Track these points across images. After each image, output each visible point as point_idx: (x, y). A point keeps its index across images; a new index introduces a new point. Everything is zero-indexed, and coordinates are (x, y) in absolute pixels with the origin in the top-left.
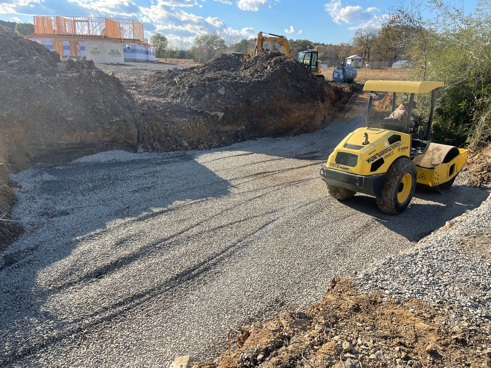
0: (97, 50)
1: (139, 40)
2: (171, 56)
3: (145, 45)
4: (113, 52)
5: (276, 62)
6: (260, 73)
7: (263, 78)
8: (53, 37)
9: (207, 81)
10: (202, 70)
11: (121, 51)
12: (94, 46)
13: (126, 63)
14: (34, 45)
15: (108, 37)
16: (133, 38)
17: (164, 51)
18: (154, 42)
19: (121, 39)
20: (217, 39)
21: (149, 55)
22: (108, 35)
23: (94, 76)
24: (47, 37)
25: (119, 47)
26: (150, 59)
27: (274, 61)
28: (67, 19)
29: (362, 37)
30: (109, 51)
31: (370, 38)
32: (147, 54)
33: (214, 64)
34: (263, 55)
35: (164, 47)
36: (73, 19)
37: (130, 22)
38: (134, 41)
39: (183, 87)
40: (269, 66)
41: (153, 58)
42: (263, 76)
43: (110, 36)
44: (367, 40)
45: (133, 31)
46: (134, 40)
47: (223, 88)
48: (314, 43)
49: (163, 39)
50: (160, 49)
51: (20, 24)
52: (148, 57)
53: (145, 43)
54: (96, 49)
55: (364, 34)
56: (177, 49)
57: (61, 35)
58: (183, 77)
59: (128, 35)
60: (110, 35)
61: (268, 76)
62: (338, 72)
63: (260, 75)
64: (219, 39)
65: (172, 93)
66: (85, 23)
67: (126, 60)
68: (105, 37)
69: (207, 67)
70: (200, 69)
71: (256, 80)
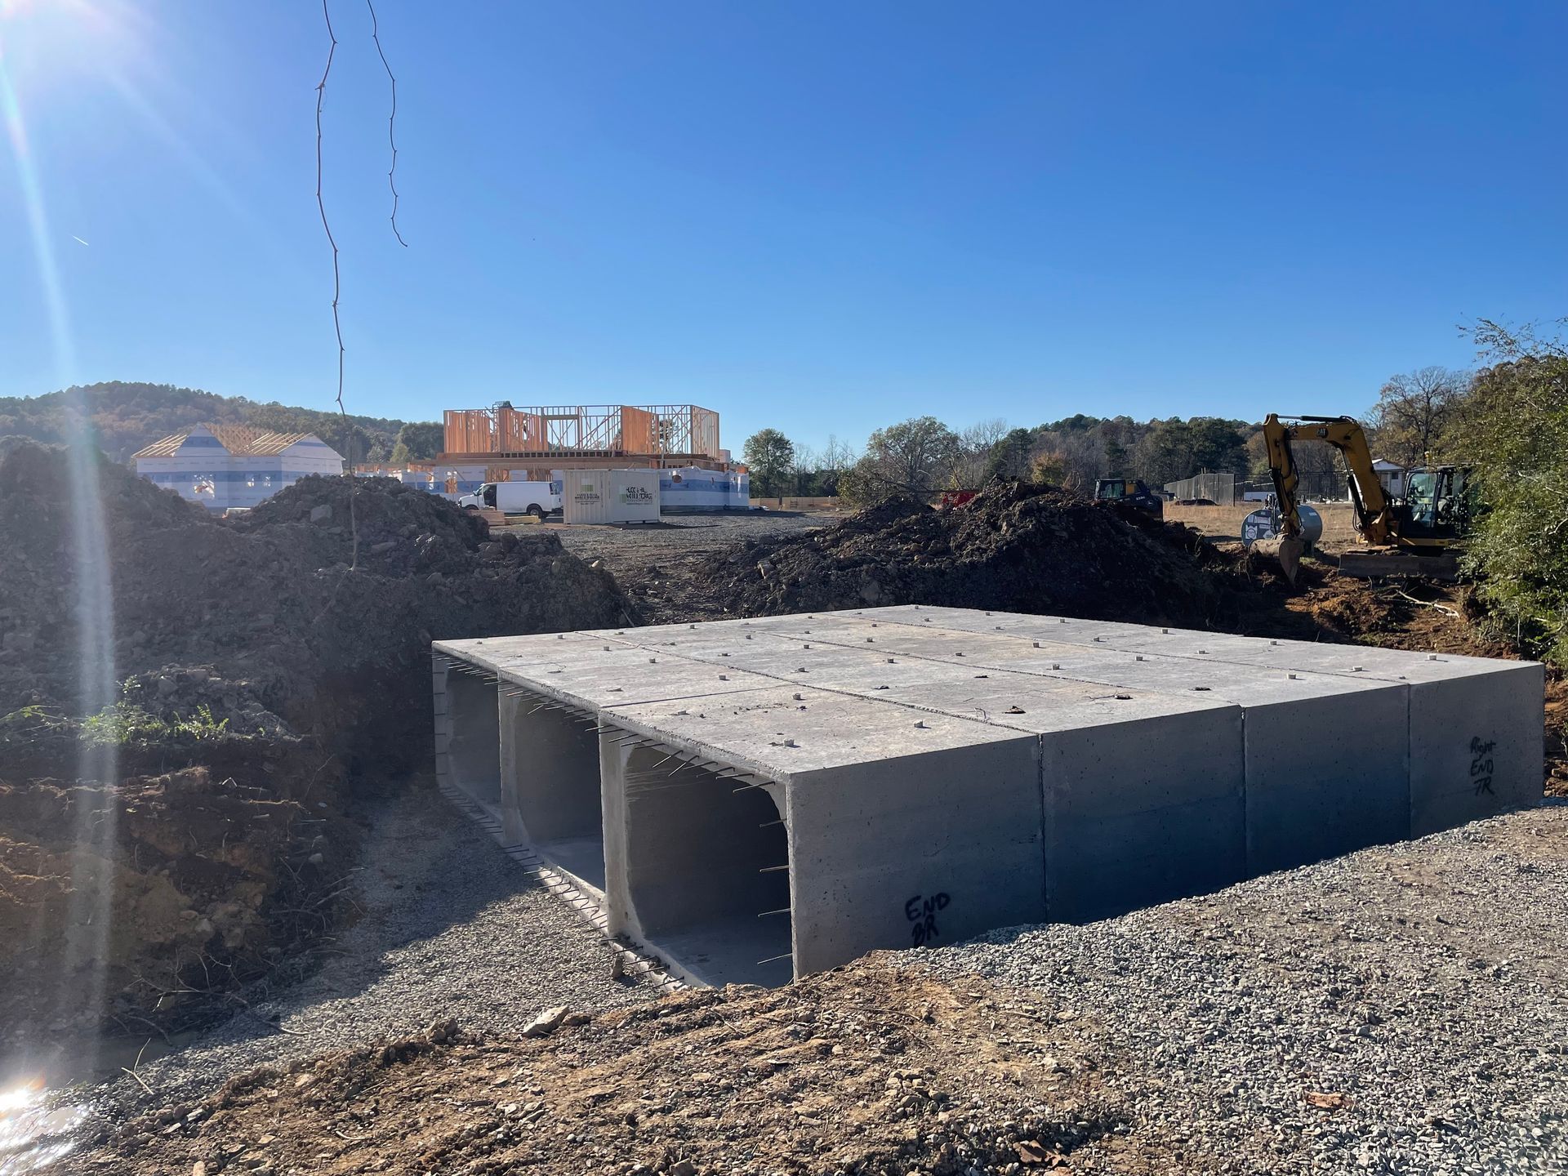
0: (591, 490)
1: (704, 456)
2: (799, 489)
3: (720, 467)
4: (631, 494)
5: (1025, 513)
6: (981, 542)
7: (985, 556)
8: (487, 461)
9: (835, 569)
10: (831, 540)
11: (653, 487)
12: (585, 482)
13: (666, 520)
14: (434, 504)
15: (625, 453)
16: (689, 452)
17: (782, 475)
18: (755, 452)
19: (658, 457)
20: (935, 432)
21: (731, 494)
22: (625, 448)
23: (555, 571)
24: (473, 461)
25: (649, 479)
26: (733, 503)
27: (1021, 511)
28: (526, 414)
29: (1409, 403)
30: (623, 491)
31: (1436, 401)
32: (725, 491)
33: (865, 522)
34: (997, 494)
35: (782, 465)
36: (539, 414)
37: (684, 411)
38: (692, 458)
39: (774, 586)
40: (1005, 523)
41: (741, 499)
42: (985, 551)
43: (630, 449)
44: (1428, 410)
45: (692, 434)
46: (693, 456)
47: (875, 584)
48: (1252, 423)
49: (781, 443)
50: (771, 470)
51: (412, 425)
52: (727, 499)
53: (722, 461)
54: (590, 488)
55: (1413, 391)
56: (818, 468)
57: (508, 455)
58: (780, 561)
59: (679, 444)
60: (632, 447)
61: (999, 549)
62: (1258, 525)
63: (979, 548)
64: (940, 434)
65: (746, 601)
66: (570, 421)
67: (664, 511)
68: (619, 454)
69: (846, 530)
70: (828, 538)
71: (967, 561)
